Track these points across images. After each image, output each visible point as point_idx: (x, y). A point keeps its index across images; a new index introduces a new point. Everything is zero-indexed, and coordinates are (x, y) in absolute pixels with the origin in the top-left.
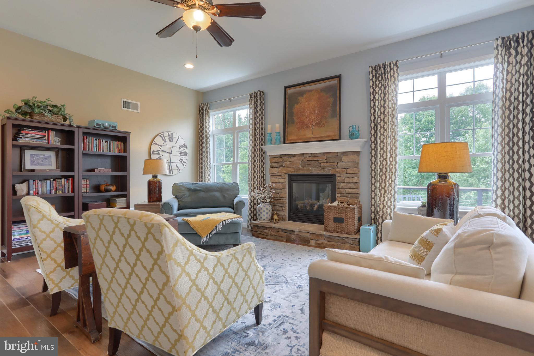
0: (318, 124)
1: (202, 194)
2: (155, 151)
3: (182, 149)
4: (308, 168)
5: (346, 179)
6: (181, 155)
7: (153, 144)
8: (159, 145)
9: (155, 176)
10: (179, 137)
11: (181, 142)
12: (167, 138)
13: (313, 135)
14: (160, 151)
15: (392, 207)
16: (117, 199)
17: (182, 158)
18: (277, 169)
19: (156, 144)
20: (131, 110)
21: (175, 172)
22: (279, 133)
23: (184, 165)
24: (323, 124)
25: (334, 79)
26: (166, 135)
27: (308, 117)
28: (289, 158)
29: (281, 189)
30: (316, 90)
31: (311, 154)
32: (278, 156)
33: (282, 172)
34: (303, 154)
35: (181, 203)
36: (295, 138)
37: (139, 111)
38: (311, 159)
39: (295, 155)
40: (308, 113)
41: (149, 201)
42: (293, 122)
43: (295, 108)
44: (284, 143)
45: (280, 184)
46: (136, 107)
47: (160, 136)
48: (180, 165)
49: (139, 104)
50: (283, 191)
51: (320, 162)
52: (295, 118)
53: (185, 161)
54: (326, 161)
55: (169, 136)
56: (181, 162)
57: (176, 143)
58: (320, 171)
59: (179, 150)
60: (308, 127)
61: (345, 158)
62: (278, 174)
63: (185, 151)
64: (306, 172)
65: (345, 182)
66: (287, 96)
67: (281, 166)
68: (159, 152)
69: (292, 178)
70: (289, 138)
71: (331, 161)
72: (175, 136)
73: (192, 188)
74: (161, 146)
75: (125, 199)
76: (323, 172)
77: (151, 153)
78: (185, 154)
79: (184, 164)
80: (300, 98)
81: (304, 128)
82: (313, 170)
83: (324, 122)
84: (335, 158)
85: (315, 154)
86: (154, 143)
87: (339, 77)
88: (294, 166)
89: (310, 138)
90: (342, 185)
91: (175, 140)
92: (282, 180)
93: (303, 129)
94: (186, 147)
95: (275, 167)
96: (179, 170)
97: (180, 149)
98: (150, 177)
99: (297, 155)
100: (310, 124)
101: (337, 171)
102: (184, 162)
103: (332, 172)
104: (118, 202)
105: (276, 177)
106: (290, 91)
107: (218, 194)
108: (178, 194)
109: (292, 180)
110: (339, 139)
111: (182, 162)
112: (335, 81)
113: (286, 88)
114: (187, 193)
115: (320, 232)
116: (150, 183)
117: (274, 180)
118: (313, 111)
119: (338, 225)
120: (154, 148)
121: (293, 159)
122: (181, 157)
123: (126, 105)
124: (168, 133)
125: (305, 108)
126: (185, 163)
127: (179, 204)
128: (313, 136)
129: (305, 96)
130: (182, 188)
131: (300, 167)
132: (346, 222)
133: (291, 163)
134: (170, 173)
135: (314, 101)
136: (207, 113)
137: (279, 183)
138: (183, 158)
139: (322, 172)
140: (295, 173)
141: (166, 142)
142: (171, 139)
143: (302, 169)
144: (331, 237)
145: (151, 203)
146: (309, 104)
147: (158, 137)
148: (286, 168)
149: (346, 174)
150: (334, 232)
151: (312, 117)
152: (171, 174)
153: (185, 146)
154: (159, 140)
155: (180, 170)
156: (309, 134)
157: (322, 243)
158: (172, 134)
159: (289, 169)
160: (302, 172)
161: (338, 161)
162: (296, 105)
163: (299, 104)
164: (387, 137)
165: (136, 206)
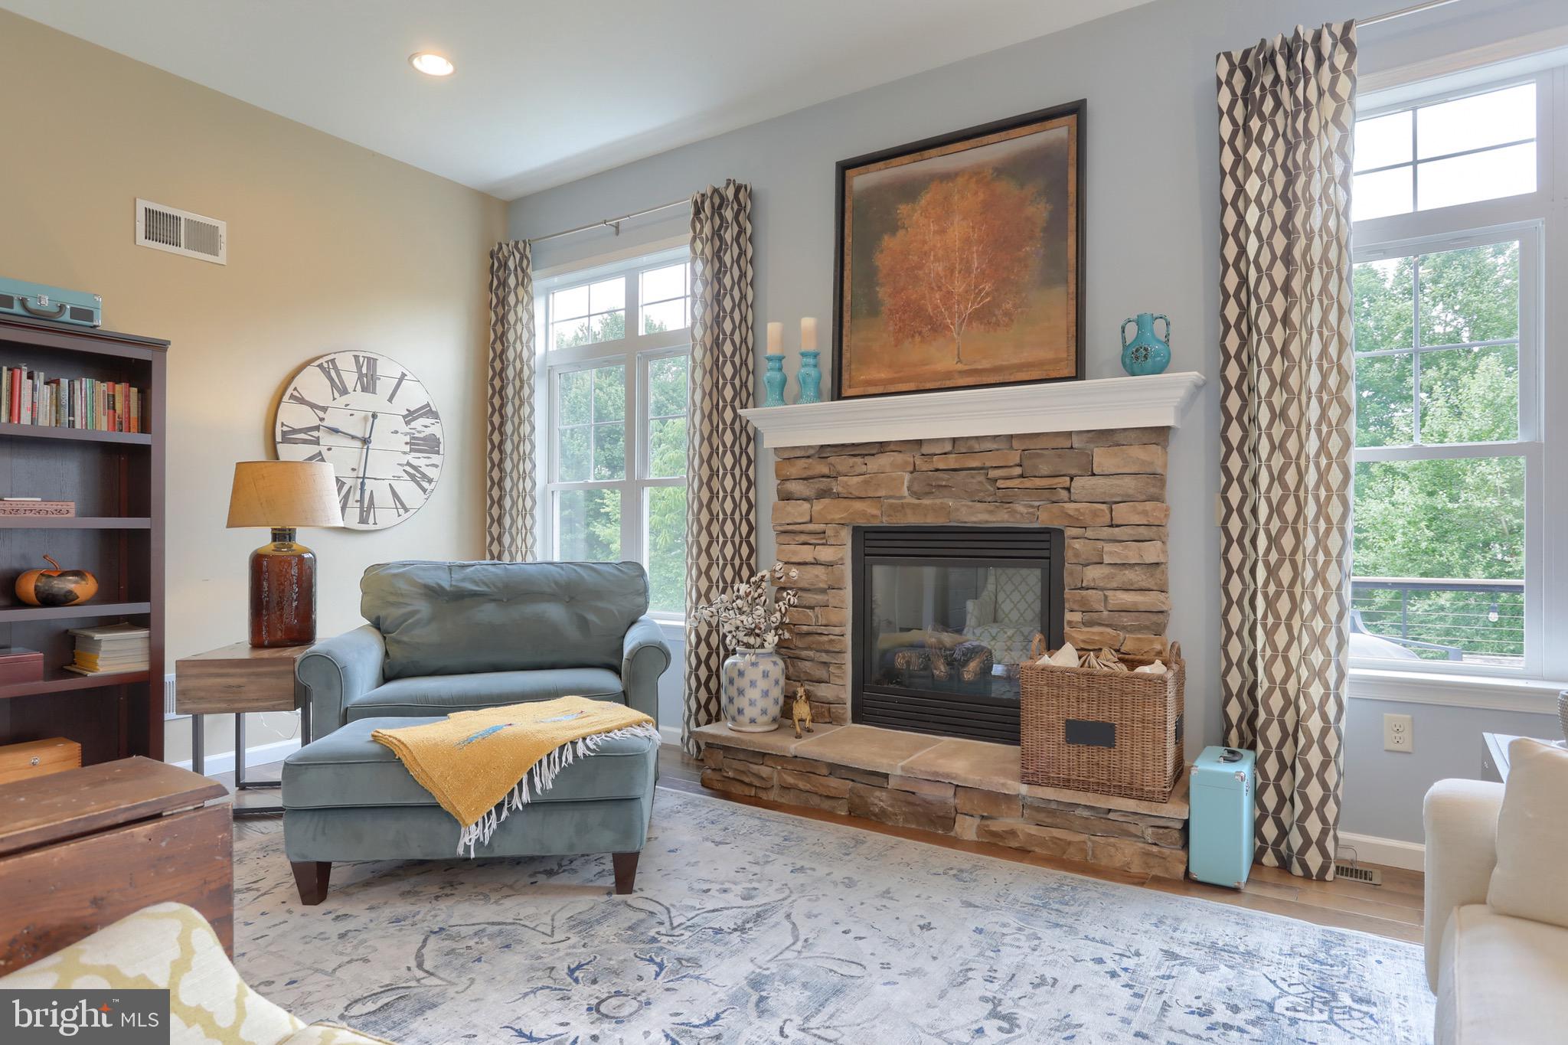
0: (983, 316)
1: (488, 613)
2: (295, 431)
3: (418, 424)
4: (938, 501)
5: (1108, 547)
6: (412, 450)
7: (286, 398)
8: (313, 406)
9: (282, 536)
10: (404, 375)
11: (413, 396)
12: (350, 379)
13: (960, 361)
14: (317, 428)
15: (1332, 675)
16: (97, 636)
17: (415, 462)
18: (806, 506)
19: (302, 401)
20: (182, 250)
21: (384, 515)
22: (816, 355)
23: (424, 490)
24: (1007, 314)
25: (1056, 122)
26: (346, 364)
27: (940, 288)
28: (859, 460)
29: (823, 591)
30: (976, 173)
31: (954, 440)
32: (811, 452)
33: (830, 517)
34: (919, 442)
35: (395, 651)
36: (883, 375)
37: (222, 258)
38: (952, 462)
39: (882, 447)
40: (939, 268)
41: (257, 644)
42: (874, 310)
43: (882, 251)
44: (838, 394)
45: (819, 571)
46: (205, 239)
47: (320, 366)
48: (408, 490)
49: (223, 227)
50: (831, 597)
51: (993, 474)
52: (883, 292)
53: (431, 472)
54: (1018, 471)
55: (359, 368)
56: (413, 478)
57: (390, 400)
58: (991, 512)
59: (406, 429)
60: (937, 328)
61: (1103, 459)
62: (811, 527)
63: (428, 431)
64: (931, 520)
65: (1107, 560)
66: (848, 204)
67: (823, 494)
68: (315, 433)
69: (868, 543)
70: (857, 374)
71: (1045, 469)
72: (388, 372)
73: (446, 585)
74: (324, 409)
75: (143, 633)
76: (1006, 516)
77: (279, 438)
78: (431, 445)
79: (425, 485)
80: (903, 209)
81: (920, 333)
82: (964, 510)
83: (1009, 306)
84: (1060, 456)
85: (972, 443)
86: (292, 397)
87: (1077, 110)
88: (882, 493)
89: (949, 375)
90: (1092, 574)
91: (384, 386)
92: (825, 554)
93: (918, 338)
94: (435, 415)
95: (796, 496)
96: (401, 511)
97: (407, 423)
98: (260, 538)
99: (892, 447)
100: (946, 314)
101: (1071, 513)
102: (424, 476)
103: (1045, 518)
104: (104, 647)
105: (804, 538)
106: (859, 181)
107: (555, 612)
108: (382, 613)
109: (869, 551)
110: (1079, 375)
111: (418, 477)
112: (1059, 132)
113: (844, 168)
114: (423, 608)
115: (1003, 785)
116: (258, 562)
117: (794, 553)
118: (962, 259)
119: (1086, 753)
120: (292, 416)
121: (875, 464)
122: (410, 458)
123: (160, 226)
124: (356, 357)
125: (926, 248)
126: (430, 481)
127: (387, 654)
128: (960, 367)
129: (923, 201)
130: (403, 586)
131: (905, 497)
132: (1123, 742)
133: (866, 482)
134: (363, 520)
135: (964, 219)
136: (523, 282)
137: (816, 563)
138: (421, 461)
139: (1001, 518)
140: (885, 521)
141: (344, 392)
142: (368, 383)
143: (914, 507)
144: (1054, 806)
145: (266, 654)
146: (942, 231)
147: (312, 371)
148: (845, 503)
149: (1111, 526)
150: (1066, 784)
151: (959, 287)
152: (370, 526)
153: (428, 411)
154: (312, 385)
155: (406, 510)
156: (943, 358)
157: (1012, 833)
158: (372, 362)
159: (858, 505)
160: (912, 519)
161: (1073, 472)
162: (886, 237)
163: (901, 233)
164: (1300, 362)
165: (181, 665)
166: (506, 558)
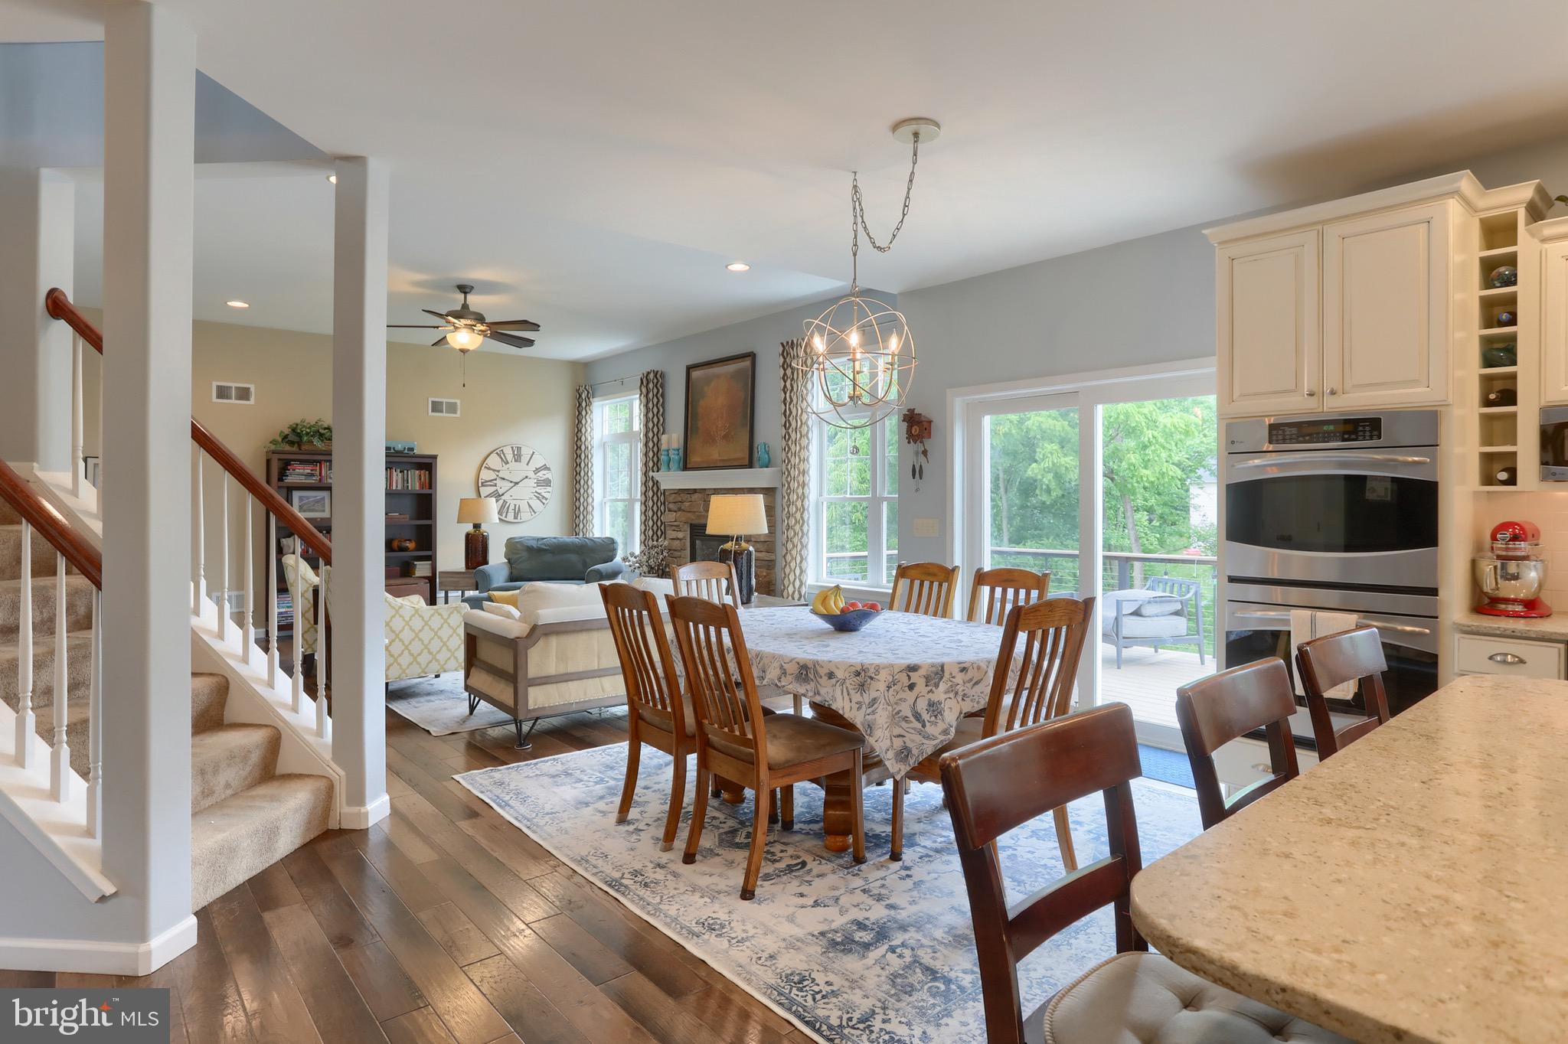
1: (549, 557)
2: (487, 481)
3: (539, 474)
6: (538, 486)
7: (483, 468)
8: (494, 470)
9: (477, 526)
10: (533, 453)
11: (538, 462)
12: (510, 457)
14: (496, 480)
15: (797, 584)
16: (416, 563)
17: (539, 491)
18: (674, 514)
19: (489, 469)
20: (444, 414)
21: (525, 515)
22: (678, 450)
23: (544, 504)
25: (748, 359)
26: (508, 452)
28: (689, 496)
29: (679, 551)
31: (716, 489)
32: (675, 491)
33: (682, 519)
34: (705, 489)
35: (513, 571)
37: (458, 415)
39: (695, 491)
41: (467, 567)
44: (685, 468)
45: (678, 542)
46: (452, 408)
47: (497, 453)
48: (535, 504)
49: (458, 402)
50: (682, 553)
53: (545, 495)
55: (514, 452)
56: (538, 498)
57: (527, 464)
59: (535, 477)
62: (675, 523)
63: (545, 477)
65: (752, 539)
66: (689, 384)
67: (680, 509)
68: (495, 482)
69: (694, 531)
72: (526, 453)
73: (535, 546)
74: (499, 471)
75: (430, 562)
77: (480, 485)
78: (547, 483)
79: (544, 501)
86: (485, 467)
87: (752, 356)
88: (695, 510)
91: (525, 458)
92: (680, 535)
94: (549, 469)
95: (672, 510)
96: (533, 513)
97: (535, 474)
98: (469, 528)
99: (698, 491)
102: (544, 497)
104: (417, 567)
105: (674, 528)
106: (695, 374)
107: (573, 558)
108: (510, 557)
109: (695, 534)
110: (751, 465)
111: (540, 498)
112: (747, 363)
113: (689, 369)
114: (525, 554)
116: (468, 535)
117: (671, 534)
120: (486, 475)
121: (694, 498)
122: (537, 489)
123: (436, 407)
124: (512, 448)
126: (546, 499)
127: (511, 573)
130: (519, 546)
131: (701, 512)
133: (690, 505)
134: (515, 518)
136: (589, 404)
137: (677, 539)
138: (541, 490)
140: (696, 522)
141: (507, 463)
142: (518, 458)
143: (705, 516)
145: (470, 571)
147: (494, 455)
148: (686, 513)
152: (519, 520)
153: (546, 468)
154: (494, 461)
155: (535, 513)
158: (519, 449)
159: (689, 515)
165: (439, 572)
166: (581, 534)
